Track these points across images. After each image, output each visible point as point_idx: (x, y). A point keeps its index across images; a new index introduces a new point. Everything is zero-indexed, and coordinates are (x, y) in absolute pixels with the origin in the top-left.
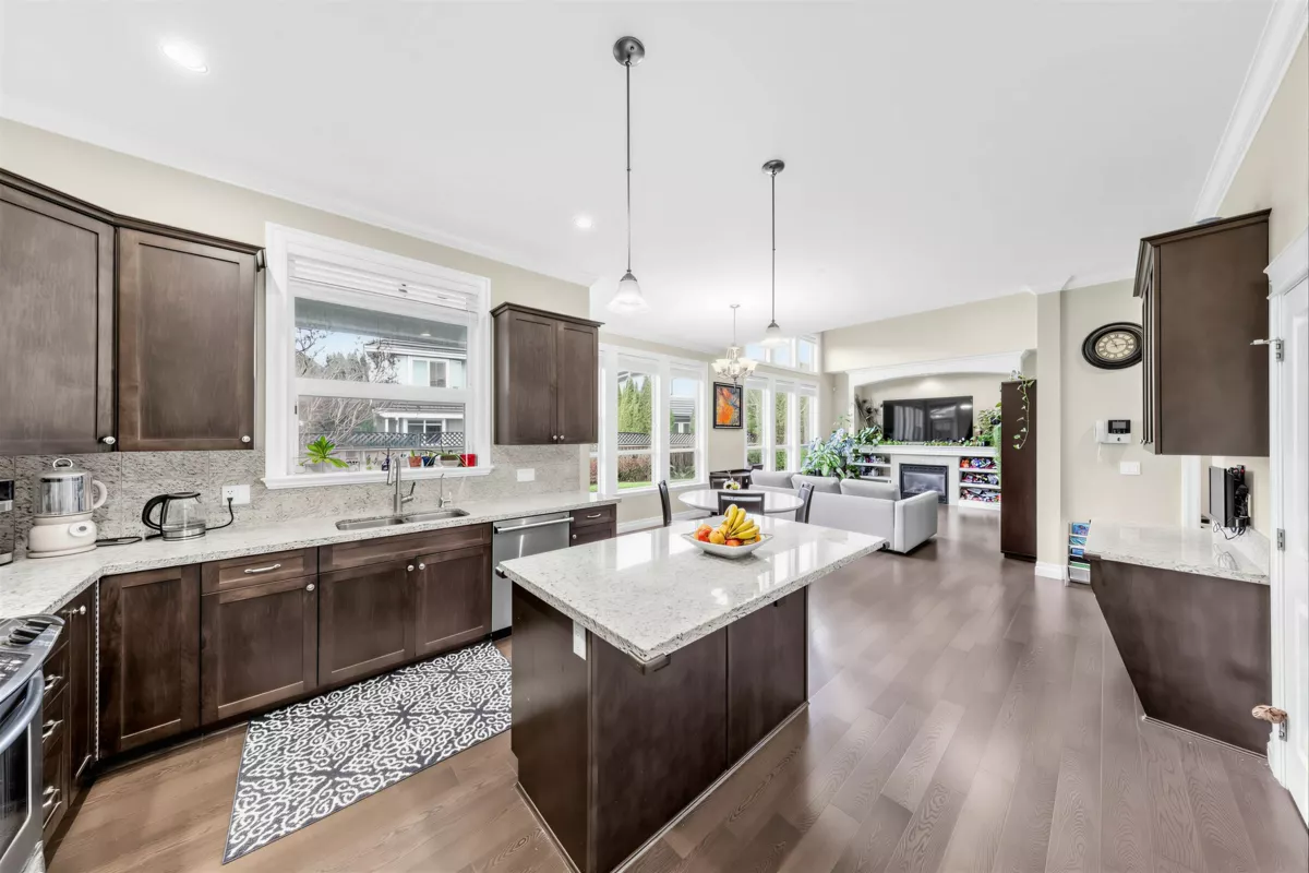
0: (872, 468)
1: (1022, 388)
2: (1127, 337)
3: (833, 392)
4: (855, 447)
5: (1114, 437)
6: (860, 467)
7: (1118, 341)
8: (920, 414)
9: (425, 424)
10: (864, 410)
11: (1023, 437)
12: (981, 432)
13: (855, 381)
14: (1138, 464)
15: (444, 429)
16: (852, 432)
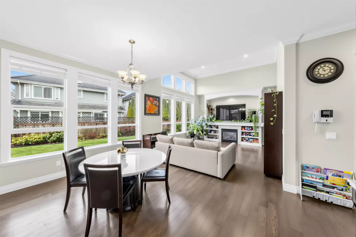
0: (212, 130)
1: (274, 95)
2: (330, 66)
3: (200, 103)
4: (206, 122)
5: (324, 119)
6: (208, 130)
7: (326, 68)
8: (228, 111)
9: (40, 114)
10: (209, 108)
11: (274, 119)
12: (248, 117)
13: (207, 98)
14: (335, 134)
15: (50, 115)
16: (205, 117)
